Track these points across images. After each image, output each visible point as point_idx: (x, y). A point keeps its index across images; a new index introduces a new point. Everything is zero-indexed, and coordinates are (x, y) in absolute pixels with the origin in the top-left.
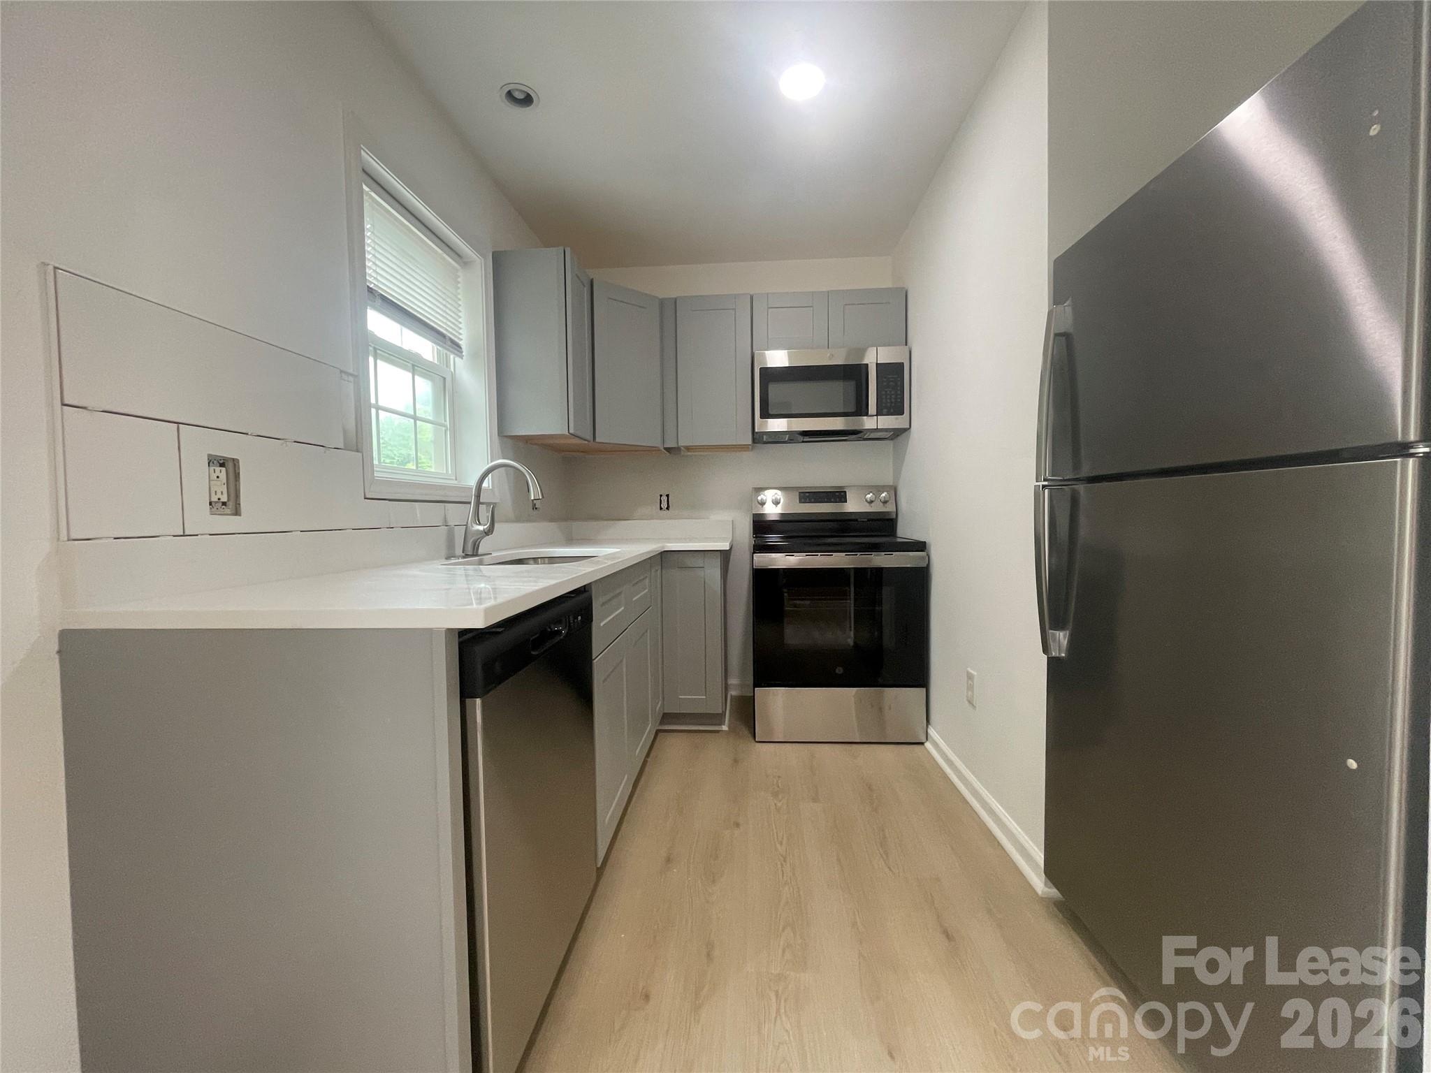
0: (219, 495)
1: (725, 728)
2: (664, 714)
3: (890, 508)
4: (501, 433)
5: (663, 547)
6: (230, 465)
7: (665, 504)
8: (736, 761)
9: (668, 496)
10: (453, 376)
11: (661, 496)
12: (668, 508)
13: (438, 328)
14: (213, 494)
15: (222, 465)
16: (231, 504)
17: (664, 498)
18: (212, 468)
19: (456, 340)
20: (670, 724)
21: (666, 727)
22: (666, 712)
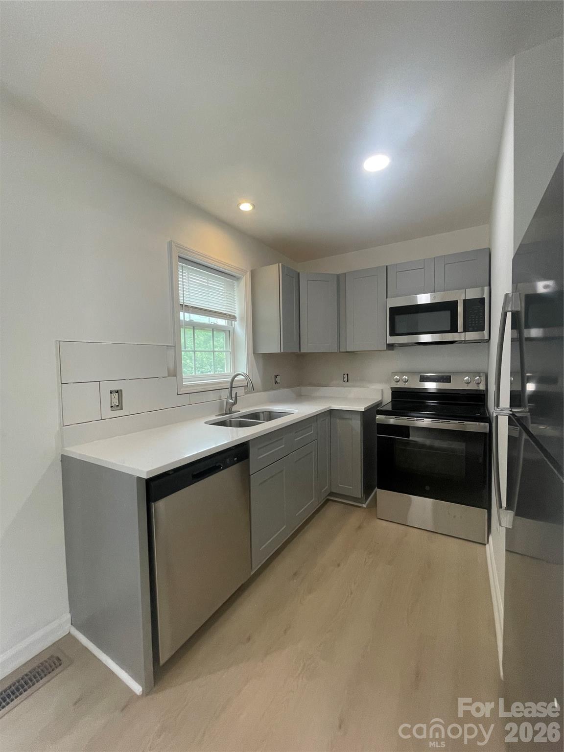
0: (115, 403)
1: (364, 506)
2: (331, 492)
3: (482, 387)
4: (254, 353)
5: (330, 407)
6: (120, 392)
7: (347, 379)
8: (360, 527)
9: (347, 374)
10: (234, 329)
11: (344, 375)
12: (348, 381)
13: (223, 312)
14: (113, 403)
15: (116, 392)
16: (120, 406)
17: (346, 376)
18: (112, 394)
19: (233, 314)
20: (336, 497)
21: (332, 498)
22: (332, 491)
